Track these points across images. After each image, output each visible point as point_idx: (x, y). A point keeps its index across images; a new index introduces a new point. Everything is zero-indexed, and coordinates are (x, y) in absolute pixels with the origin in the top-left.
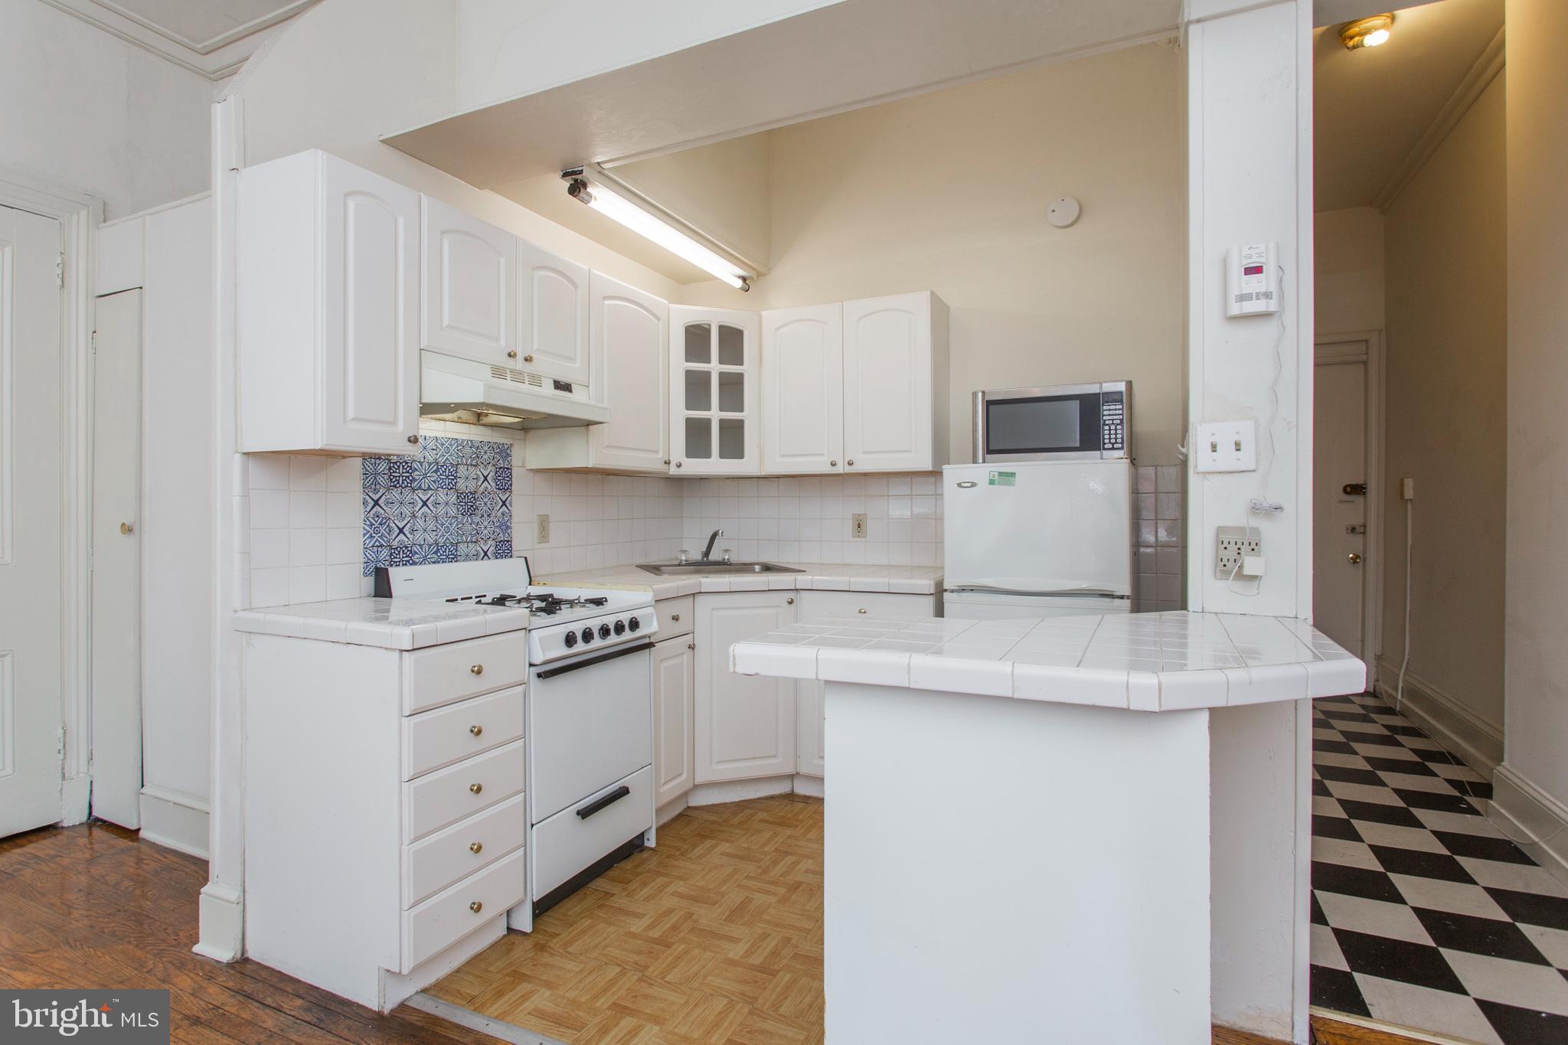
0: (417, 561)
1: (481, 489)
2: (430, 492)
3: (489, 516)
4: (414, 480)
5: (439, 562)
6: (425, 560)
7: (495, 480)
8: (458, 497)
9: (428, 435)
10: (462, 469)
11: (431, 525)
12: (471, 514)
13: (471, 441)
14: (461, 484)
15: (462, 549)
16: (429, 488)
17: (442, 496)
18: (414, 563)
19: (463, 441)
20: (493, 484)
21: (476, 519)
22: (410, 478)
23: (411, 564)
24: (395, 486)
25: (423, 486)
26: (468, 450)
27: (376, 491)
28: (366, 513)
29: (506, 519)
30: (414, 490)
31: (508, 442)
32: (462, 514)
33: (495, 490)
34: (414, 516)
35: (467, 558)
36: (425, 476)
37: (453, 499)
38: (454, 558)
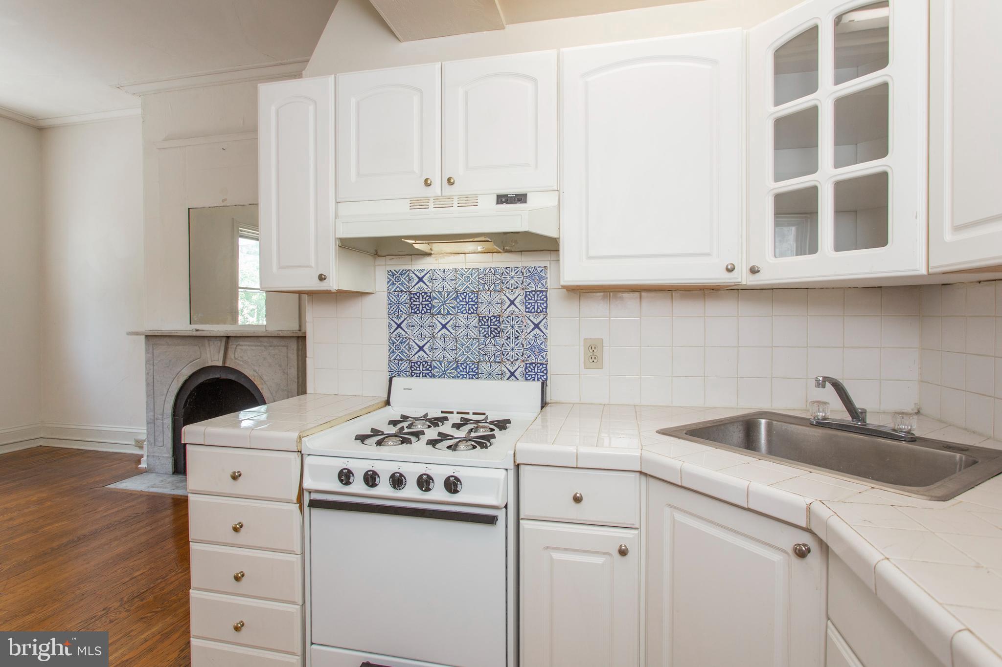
0: (436, 374)
1: (507, 313)
2: (449, 317)
3: (517, 338)
4: (434, 307)
5: (458, 377)
6: (444, 375)
7: (525, 303)
8: (480, 321)
9: (447, 268)
10: (484, 296)
11: (451, 345)
12: (494, 336)
13: (494, 269)
14: (483, 310)
15: (484, 367)
16: (449, 313)
17: (462, 320)
18: (433, 376)
19: (485, 269)
20: (523, 308)
21: (500, 341)
22: (430, 305)
23: (431, 377)
24: (416, 313)
25: (442, 312)
26: (490, 277)
27: (399, 317)
28: (390, 334)
29: (539, 342)
30: (433, 315)
31: (542, 264)
32: (485, 336)
33: (525, 313)
34: (434, 336)
35: (490, 376)
36: (444, 303)
37: (475, 322)
38: (474, 374)
